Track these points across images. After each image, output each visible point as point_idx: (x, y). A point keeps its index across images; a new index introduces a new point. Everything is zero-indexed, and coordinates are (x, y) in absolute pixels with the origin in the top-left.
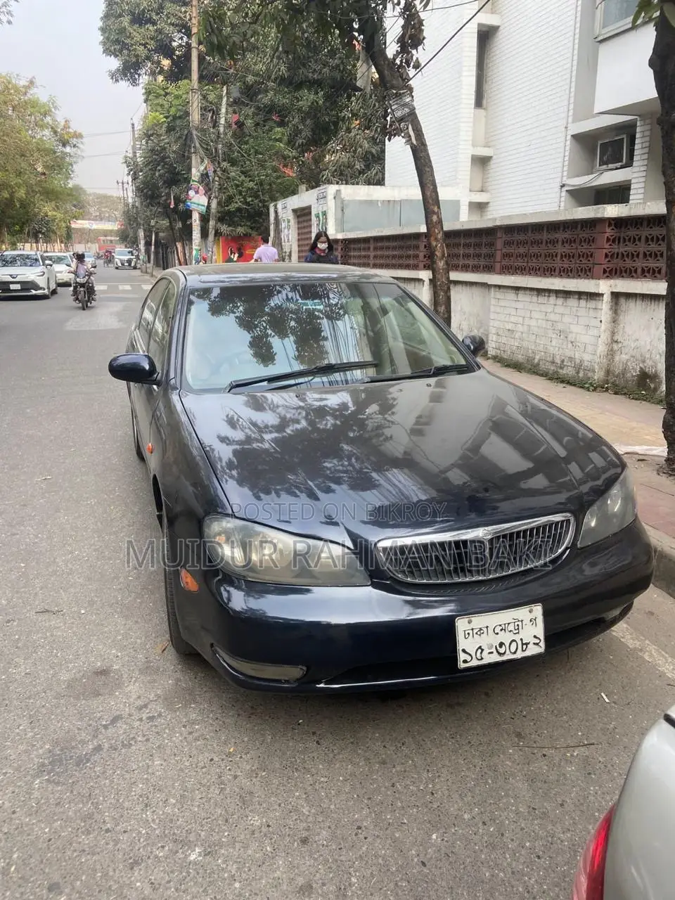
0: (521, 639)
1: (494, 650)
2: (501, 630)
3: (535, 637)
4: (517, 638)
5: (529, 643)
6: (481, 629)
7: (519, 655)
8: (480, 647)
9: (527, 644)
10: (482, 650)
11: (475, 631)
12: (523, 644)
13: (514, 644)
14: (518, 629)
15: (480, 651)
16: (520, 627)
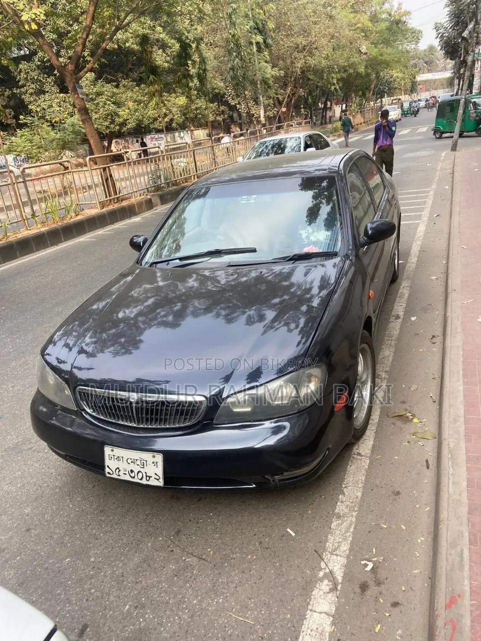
0: (146, 473)
1: (127, 473)
2: (132, 462)
3: (156, 474)
4: (143, 470)
5: (151, 477)
6: (118, 457)
7: (144, 482)
8: (118, 468)
9: (150, 477)
10: (120, 471)
11: (116, 457)
12: (147, 476)
13: (140, 474)
14: (143, 465)
15: (118, 470)
16: (145, 465)
